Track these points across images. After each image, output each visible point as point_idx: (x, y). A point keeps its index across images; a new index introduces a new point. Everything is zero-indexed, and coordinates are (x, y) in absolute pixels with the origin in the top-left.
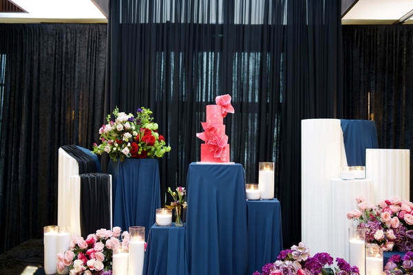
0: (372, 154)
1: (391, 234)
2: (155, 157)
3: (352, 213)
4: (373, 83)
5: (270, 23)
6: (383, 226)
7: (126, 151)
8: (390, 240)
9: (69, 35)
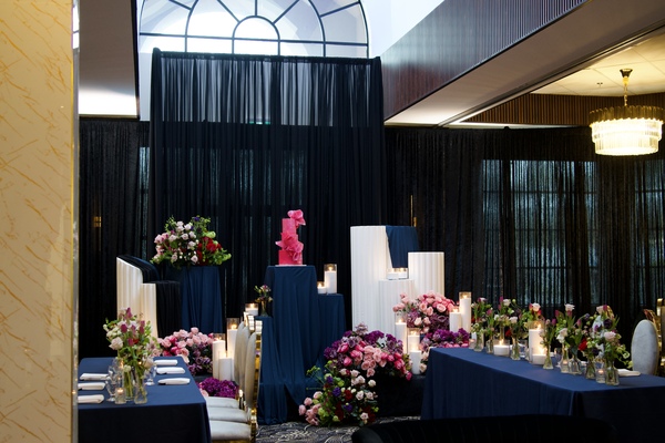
0: (413, 257)
1: (427, 320)
2: (215, 265)
3: (396, 306)
4: (415, 187)
5: (316, 124)
6: (422, 315)
7: (195, 258)
8: (426, 325)
9: (94, 133)
